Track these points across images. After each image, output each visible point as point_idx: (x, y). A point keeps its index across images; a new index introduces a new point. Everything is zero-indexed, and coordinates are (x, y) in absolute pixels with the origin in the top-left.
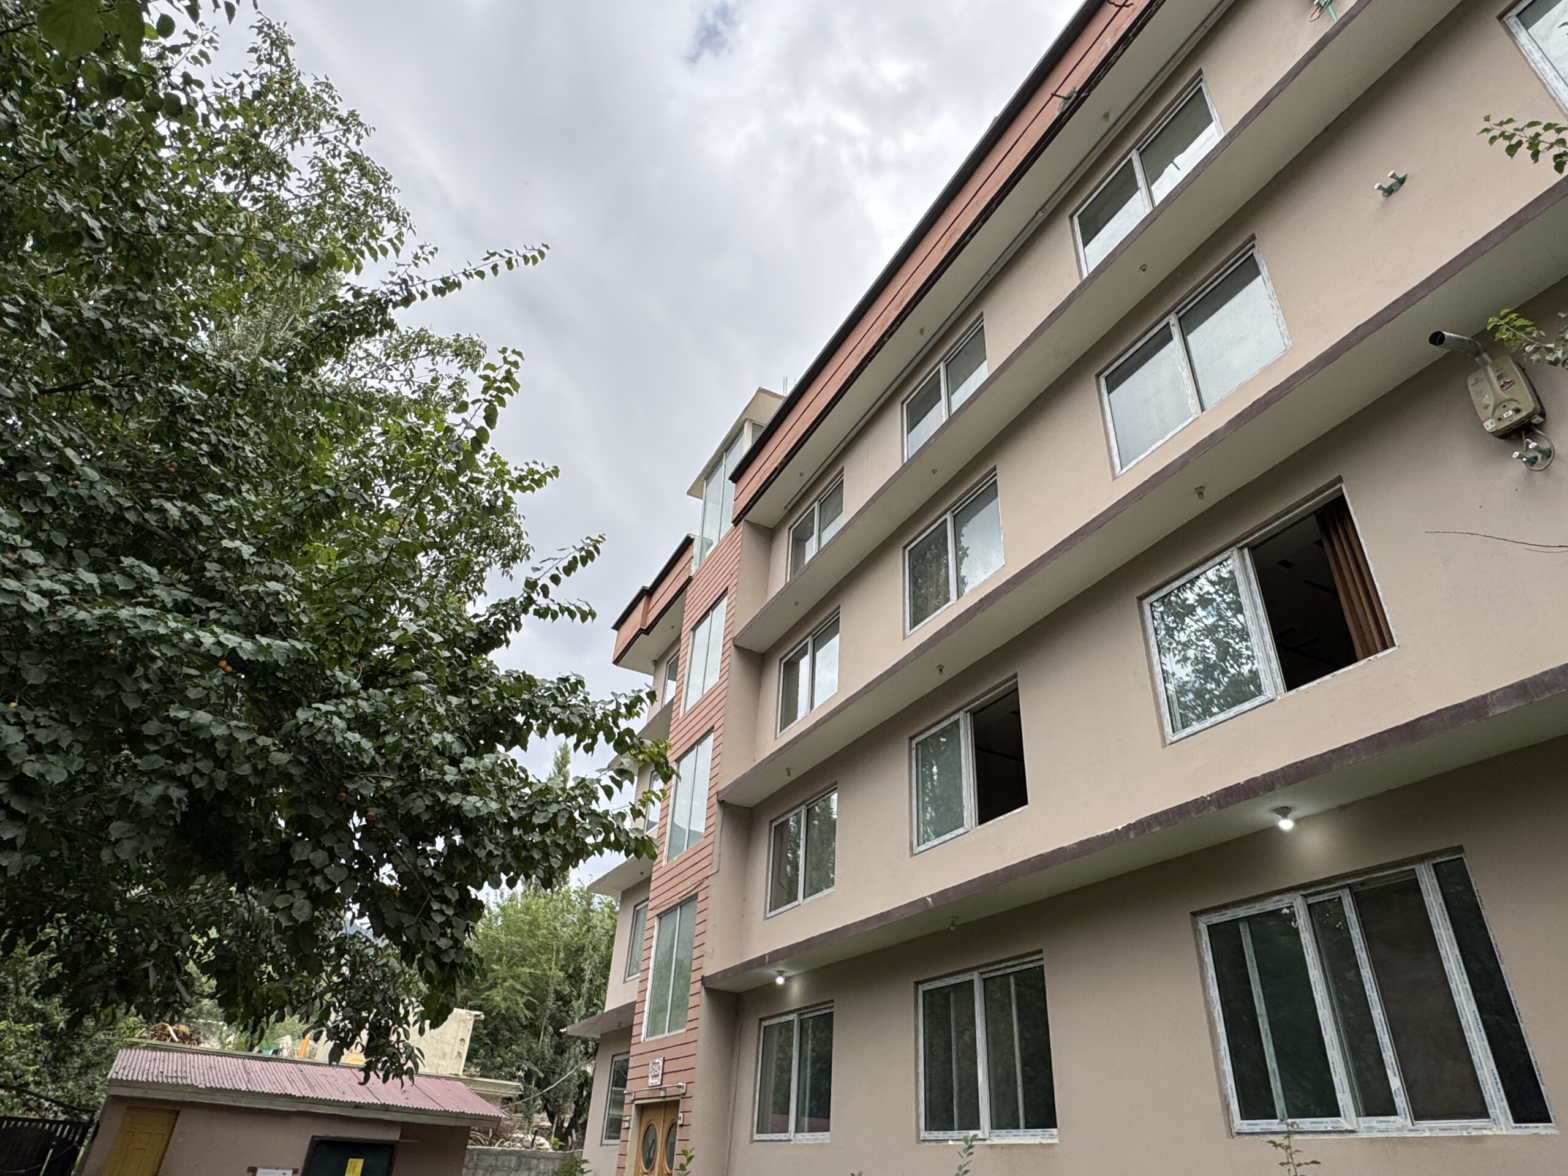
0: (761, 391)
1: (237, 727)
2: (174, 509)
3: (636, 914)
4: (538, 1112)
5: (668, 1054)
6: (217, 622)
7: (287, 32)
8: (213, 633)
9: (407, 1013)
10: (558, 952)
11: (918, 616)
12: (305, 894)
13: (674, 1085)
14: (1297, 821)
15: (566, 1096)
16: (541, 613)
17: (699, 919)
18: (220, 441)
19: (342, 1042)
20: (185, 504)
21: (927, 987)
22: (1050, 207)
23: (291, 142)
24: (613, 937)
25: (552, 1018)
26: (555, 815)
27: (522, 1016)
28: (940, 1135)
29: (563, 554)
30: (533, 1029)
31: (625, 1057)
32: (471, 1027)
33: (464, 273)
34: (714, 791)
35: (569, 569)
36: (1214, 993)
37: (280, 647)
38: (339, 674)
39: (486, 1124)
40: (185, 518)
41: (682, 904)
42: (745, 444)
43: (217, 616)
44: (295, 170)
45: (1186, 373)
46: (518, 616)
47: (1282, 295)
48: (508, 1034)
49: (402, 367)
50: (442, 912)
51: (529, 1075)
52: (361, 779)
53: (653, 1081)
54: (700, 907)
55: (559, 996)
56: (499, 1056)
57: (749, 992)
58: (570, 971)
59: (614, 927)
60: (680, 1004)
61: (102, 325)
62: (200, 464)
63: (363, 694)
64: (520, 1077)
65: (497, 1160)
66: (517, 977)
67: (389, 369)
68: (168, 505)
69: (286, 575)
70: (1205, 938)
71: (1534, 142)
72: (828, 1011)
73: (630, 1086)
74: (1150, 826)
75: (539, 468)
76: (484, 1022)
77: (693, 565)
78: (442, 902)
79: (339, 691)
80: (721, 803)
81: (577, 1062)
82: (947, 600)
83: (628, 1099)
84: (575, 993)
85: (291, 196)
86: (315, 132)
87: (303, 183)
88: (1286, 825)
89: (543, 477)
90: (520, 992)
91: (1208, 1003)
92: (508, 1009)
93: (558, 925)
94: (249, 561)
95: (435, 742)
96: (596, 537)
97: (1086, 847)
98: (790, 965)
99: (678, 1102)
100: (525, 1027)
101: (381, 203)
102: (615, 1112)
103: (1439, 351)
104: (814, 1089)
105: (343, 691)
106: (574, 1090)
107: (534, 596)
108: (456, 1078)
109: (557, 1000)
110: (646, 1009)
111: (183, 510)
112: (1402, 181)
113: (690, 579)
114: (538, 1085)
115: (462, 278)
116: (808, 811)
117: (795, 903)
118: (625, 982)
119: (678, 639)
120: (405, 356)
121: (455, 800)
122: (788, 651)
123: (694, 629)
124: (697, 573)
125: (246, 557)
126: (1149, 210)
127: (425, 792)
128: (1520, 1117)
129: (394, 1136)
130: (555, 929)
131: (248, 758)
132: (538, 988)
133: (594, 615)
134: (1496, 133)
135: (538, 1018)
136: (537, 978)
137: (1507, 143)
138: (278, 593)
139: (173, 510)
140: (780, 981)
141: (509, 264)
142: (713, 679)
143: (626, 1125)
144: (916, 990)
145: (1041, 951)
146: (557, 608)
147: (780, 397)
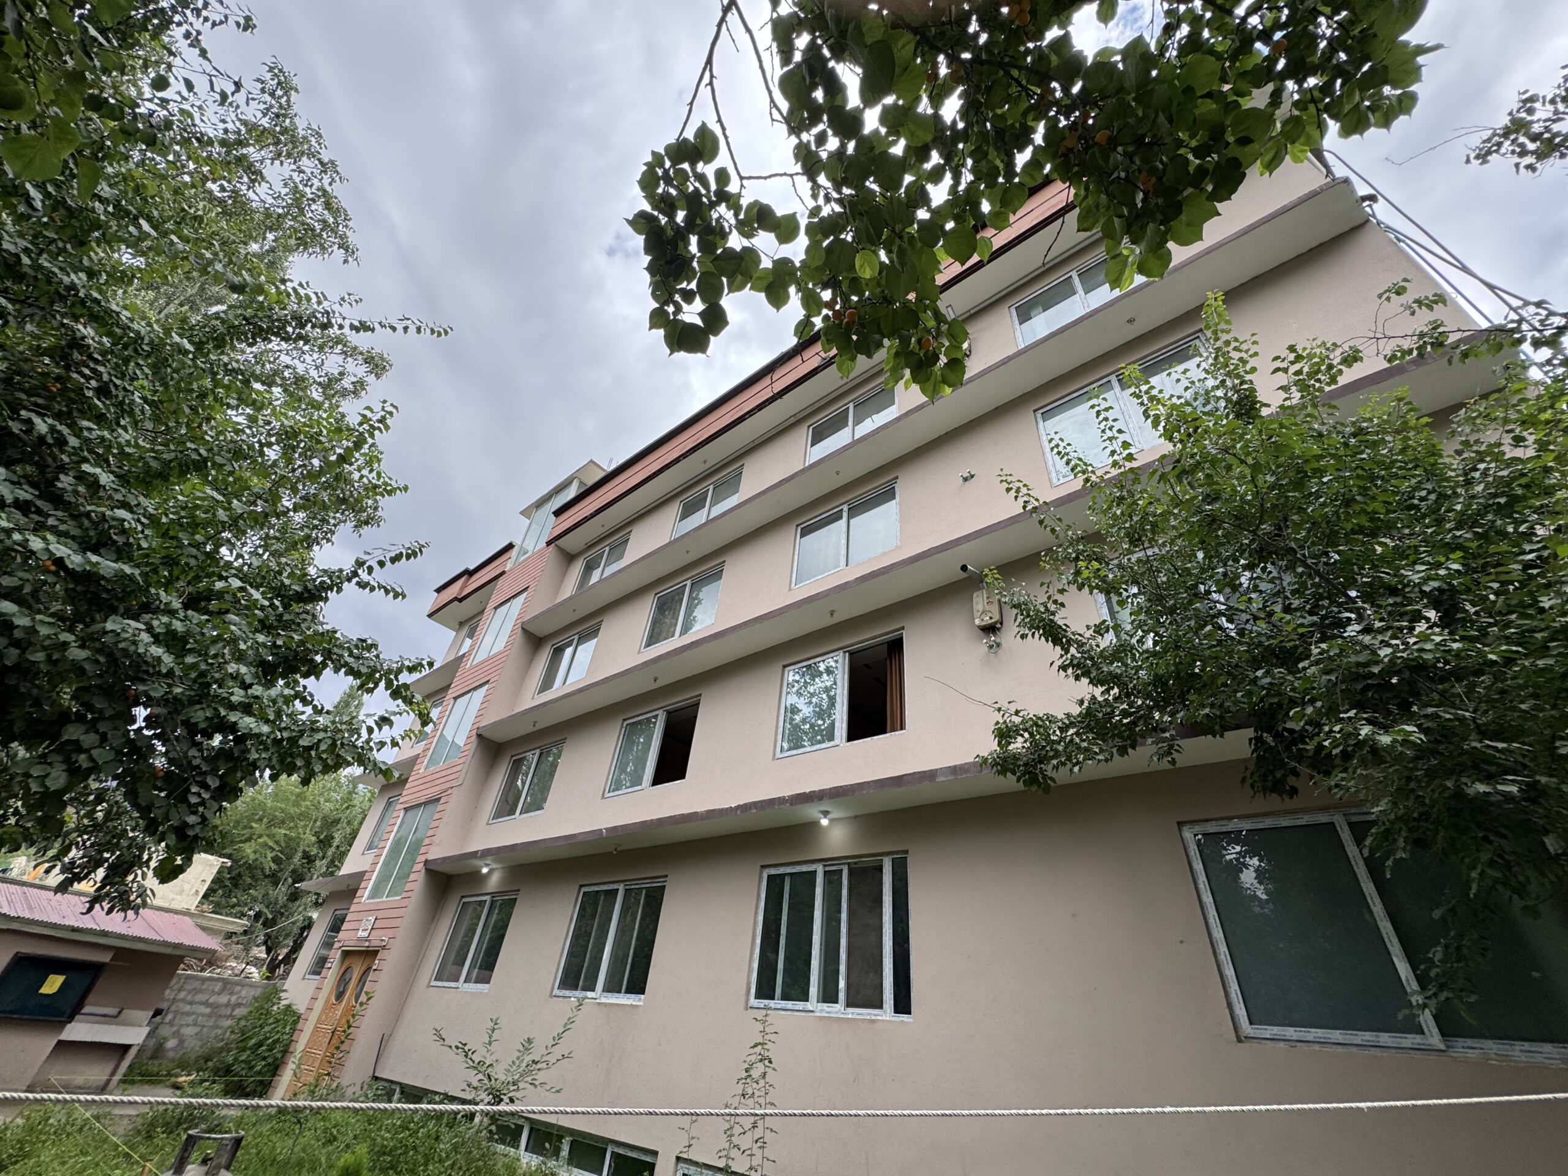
0: (592, 461)
1: (42, 621)
2: (44, 425)
3: (389, 804)
4: (258, 946)
5: (380, 914)
6: (54, 530)
7: (295, 81)
8: (44, 539)
9: (150, 859)
10: (315, 821)
11: (653, 639)
12: (64, 767)
13: (378, 938)
14: (831, 820)
15: (287, 935)
16: (362, 585)
17: (437, 816)
18: (111, 381)
19: (74, 875)
20: (56, 423)
21: (586, 889)
22: (799, 416)
23: (273, 159)
25: (294, 871)
26: (320, 741)
28: (567, 993)
29: (392, 548)
30: (274, 879)
31: (345, 912)
32: (215, 871)
33: (380, 323)
34: (476, 726)
35: (395, 559)
36: (761, 918)
37: (109, 567)
38: (162, 593)
39: (200, 955)
40: (52, 434)
41: (425, 803)
42: (572, 493)
43: (56, 523)
44: (267, 182)
45: (844, 541)
46: (341, 583)
47: (904, 517)
48: (249, 880)
49: (316, 356)
50: (199, 795)
51: (258, 916)
52: (153, 682)
53: (361, 934)
54: (440, 808)
55: (306, 855)
56: (236, 897)
57: (460, 875)
58: (322, 837)
60: (404, 876)
61: (20, 259)
62: (84, 395)
63: (181, 614)
64: (250, 916)
66: (272, 836)
67: (303, 353)
68: (37, 420)
69: (139, 505)
70: (765, 882)
71: (1018, 490)
72: (514, 897)
73: (342, 935)
74: (750, 808)
75: (393, 483)
76: (230, 869)
77: (509, 563)
78: (201, 787)
79: (158, 608)
80: (479, 736)
81: (305, 909)
82: (673, 636)
83: (336, 945)
84: (321, 855)
85: (257, 199)
86: (295, 162)
87: (271, 192)
88: (824, 822)
89: (395, 489)
90: (271, 848)
91: (755, 923)
92: (256, 860)
93: (322, 800)
94: (104, 487)
95: (230, 671)
96: (423, 543)
97: (711, 814)
98: (494, 861)
99: (377, 952)
100: (266, 877)
101: (336, 233)
102: (324, 952)
103: (964, 575)
104: (488, 950)
105: (162, 607)
106: (296, 930)
107: (360, 572)
108: (186, 913)
109: (303, 858)
110: (374, 878)
111: (52, 429)
112: (972, 476)
113: (503, 573)
114: (264, 924)
115: (377, 326)
116: (541, 754)
117: (513, 817)
118: (363, 853)
119: (482, 612)
120: (321, 348)
121: (233, 717)
122: (559, 641)
123: (496, 608)
124: (511, 570)
125: (102, 483)
126: (850, 441)
127: (209, 706)
128: (897, 1010)
129: (105, 958)
130: (319, 802)
131: (44, 648)
132: (289, 847)
133: (404, 597)
134: (1004, 478)
135: (281, 870)
136: (291, 839)
137: (1007, 486)
138: (124, 520)
139: (41, 426)
140: (485, 870)
141: (419, 330)
142: (500, 646)
143: (329, 965)
144: (579, 890)
145: (667, 876)
146: (376, 585)
147: (604, 470)
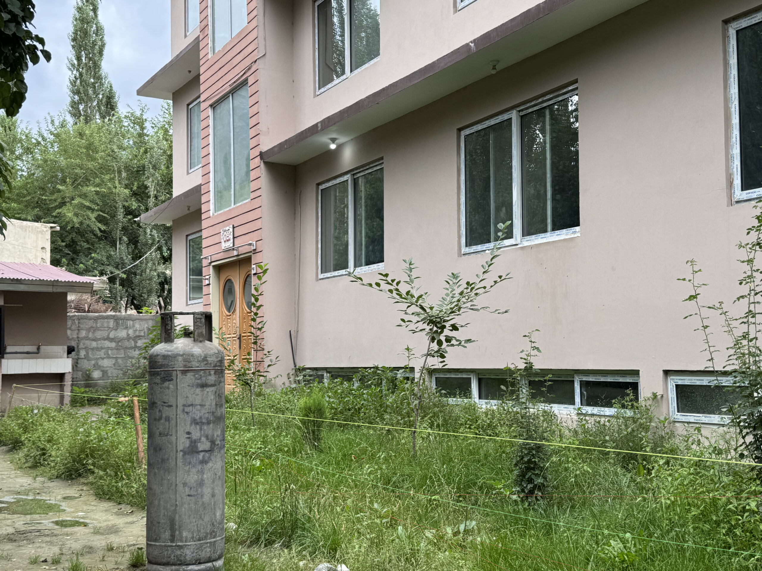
3: (189, 112)
5: (236, 222)
10: (120, 172)
13: (244, 244)
17: (252, 101)
21: (468, 132)
24: (170, 156)
27: (97, 229)
28: (479, 248)
31: (198, 233)
32: (48, 237)
41: (233, 91)
48: (86, 245)
53: (225, 245)
54: (251, 90)
55: (129, 212)
56: (81, 263)
57: (305, 163)
58: (135, 188)
59: (171, 147)
60: (243, 179)
65: (97, 323)
66: (84, 196)
70: (733, 42)
72: (378, 168)
73: (205, 253)
83: (205, 263)
84: (143, 208)
90: (89, 208)
92: (81, 223)
93: (115, 147)
98: (343, 131)
99: (250, 257)
100: (100, 239)
109: (126, 214)
110: (212, 190)
117: (344, 77)
118: (188, 173)
130: (113, 151)
140: (333, 146)
143: (207, 282)
144: (459, 135)
145: (576, 81)
